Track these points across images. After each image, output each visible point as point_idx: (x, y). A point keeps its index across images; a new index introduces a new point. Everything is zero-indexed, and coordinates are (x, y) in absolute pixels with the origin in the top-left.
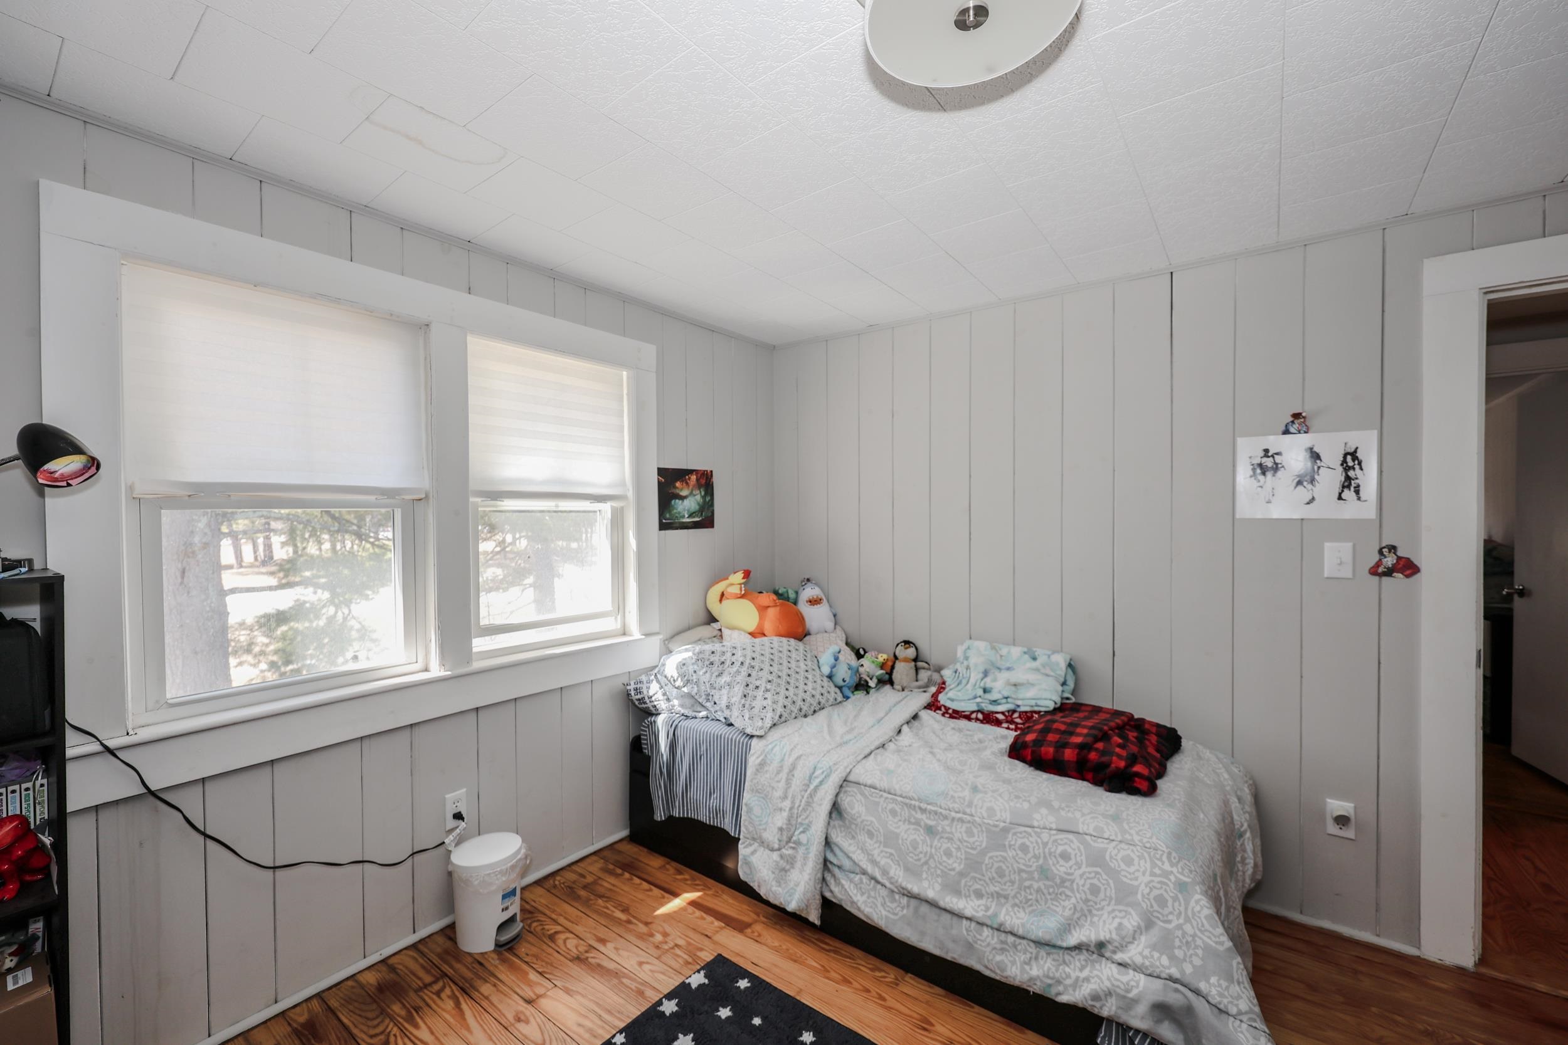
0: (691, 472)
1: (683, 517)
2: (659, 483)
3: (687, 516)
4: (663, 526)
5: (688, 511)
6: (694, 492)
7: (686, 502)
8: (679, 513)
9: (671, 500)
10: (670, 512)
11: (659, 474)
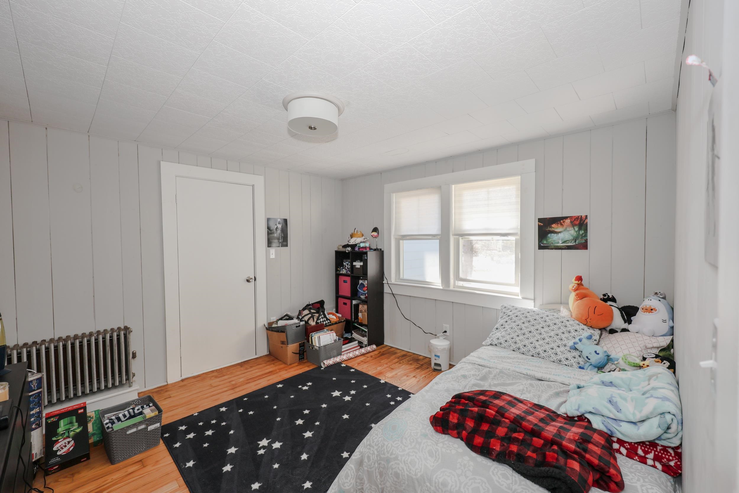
0: (566, 218)
1: (558, 243)
2: (539, 226)
3: (561, 242)
4: (541, 247)
5: (562, 240)
6: (568, 229)
7: (560, 235)
8: (554, 241)
9: (549, 234)
10: (547, 241)
11: (539, 222)
